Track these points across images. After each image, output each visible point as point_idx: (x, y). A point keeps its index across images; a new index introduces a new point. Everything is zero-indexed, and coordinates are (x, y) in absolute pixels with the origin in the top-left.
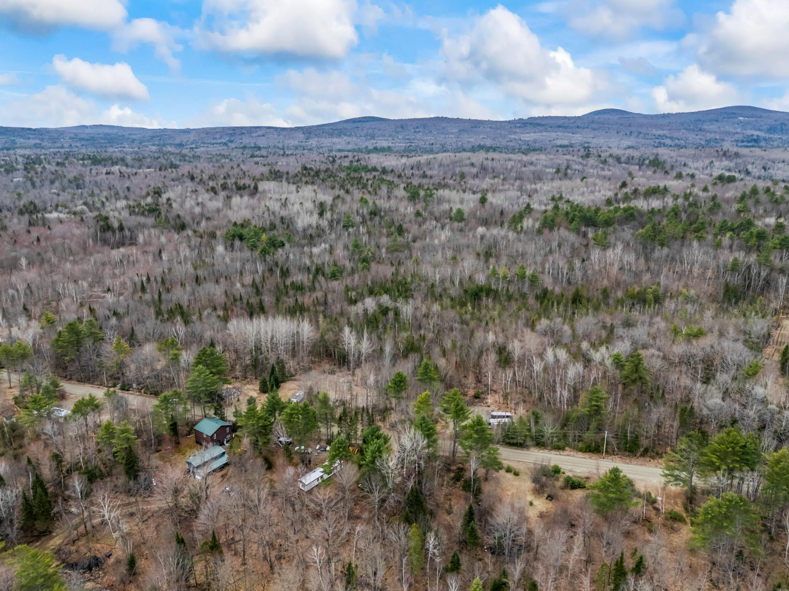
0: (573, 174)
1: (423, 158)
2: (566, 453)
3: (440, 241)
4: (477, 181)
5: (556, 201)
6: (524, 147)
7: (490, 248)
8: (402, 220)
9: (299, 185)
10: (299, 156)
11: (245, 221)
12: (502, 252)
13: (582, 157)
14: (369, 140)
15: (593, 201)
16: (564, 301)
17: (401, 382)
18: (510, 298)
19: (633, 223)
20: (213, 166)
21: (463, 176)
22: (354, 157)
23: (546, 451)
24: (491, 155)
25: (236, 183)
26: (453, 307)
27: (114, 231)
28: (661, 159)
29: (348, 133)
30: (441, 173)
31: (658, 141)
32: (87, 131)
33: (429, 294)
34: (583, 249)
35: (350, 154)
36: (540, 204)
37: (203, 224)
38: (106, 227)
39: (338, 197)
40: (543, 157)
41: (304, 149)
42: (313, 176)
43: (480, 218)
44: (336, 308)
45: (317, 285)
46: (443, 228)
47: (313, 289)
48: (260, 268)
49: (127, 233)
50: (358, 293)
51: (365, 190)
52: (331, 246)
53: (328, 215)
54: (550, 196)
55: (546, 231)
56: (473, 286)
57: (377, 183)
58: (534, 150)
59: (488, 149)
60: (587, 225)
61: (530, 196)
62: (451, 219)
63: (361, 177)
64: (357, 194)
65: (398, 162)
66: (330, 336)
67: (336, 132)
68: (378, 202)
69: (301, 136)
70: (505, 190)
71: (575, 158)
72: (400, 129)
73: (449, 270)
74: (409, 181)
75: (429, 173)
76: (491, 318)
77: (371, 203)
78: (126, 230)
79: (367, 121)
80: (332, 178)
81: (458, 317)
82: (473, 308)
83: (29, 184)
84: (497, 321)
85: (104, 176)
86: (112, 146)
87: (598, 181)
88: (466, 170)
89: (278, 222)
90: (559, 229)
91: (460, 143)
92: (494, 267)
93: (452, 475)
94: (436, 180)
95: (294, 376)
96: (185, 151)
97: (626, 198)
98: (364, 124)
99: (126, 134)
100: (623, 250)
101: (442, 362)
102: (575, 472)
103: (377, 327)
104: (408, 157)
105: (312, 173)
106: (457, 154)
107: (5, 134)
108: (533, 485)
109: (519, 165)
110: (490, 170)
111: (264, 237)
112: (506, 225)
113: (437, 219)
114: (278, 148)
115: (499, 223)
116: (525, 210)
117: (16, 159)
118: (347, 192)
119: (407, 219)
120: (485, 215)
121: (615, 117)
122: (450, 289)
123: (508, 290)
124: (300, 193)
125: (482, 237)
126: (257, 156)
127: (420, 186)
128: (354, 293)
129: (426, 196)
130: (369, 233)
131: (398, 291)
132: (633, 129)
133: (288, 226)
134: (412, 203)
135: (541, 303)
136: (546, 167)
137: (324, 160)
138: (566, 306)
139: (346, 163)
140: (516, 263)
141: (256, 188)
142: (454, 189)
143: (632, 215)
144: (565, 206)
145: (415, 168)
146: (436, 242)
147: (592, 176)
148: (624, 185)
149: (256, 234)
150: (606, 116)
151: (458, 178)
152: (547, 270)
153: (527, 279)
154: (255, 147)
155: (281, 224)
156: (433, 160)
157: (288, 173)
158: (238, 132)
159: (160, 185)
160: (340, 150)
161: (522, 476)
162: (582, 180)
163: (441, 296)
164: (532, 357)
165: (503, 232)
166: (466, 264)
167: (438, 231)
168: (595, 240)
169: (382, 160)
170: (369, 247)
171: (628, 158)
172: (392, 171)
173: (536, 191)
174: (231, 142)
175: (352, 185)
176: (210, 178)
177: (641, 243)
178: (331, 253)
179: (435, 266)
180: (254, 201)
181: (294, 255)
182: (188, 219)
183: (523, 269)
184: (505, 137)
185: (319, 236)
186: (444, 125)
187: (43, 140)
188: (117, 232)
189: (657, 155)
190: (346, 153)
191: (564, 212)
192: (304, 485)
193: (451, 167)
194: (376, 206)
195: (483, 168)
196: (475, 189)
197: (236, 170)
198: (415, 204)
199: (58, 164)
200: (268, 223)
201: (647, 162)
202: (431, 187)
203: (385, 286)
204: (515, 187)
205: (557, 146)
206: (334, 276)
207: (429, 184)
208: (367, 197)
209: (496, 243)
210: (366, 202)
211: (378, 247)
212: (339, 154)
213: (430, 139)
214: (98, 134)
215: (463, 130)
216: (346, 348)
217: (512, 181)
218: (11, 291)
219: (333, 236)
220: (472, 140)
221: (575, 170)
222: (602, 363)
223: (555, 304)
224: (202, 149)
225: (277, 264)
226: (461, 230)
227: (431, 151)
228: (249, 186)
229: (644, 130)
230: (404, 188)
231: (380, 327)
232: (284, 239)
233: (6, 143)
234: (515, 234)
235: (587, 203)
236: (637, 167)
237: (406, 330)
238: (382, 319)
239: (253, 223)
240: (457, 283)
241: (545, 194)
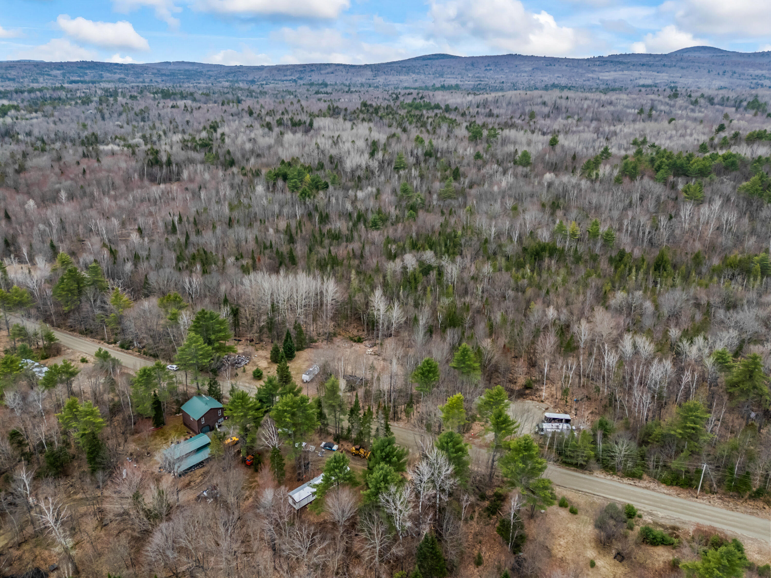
0: (659, 115)
1: (491, 96)
2: (643, 483)
3: (499, 188)
4: (548, 122)
5: (639, 146)
6: (602, 87)
7: (558, 197)
8: (459, 163)
9: (355, 122)
10: (362, 93)
11: (293, 159)
12: (573, 204)
13: (669, 97)
14: (438, 77)
15: (683, 146)
16: (645, 267)
17: (429, 372)
18: (578, 259)
19: (734, 173)
20: (275, 101)
21: (532, 115)
22: (418, 94)
23: (616, 478)
24: (566, 93)
25: (291, 119)
26: (508, 269)
27: (161, 166)
28: (762, 100)
29: (417, 71)
30: (509, 112)
31: (754, 81)
32: (170, 67)
33: (481, 252)
34: (671, 203)
35: (415, 92)
36: (619, 148)
37: (252, 160)
38: (154, 162)
39: (394, 135)
40: (624, 96)
41: (370, 86)
42: (372, 113)
43: (548, 163)
44: (373, 262)
45: (356, 235)
46: (505, 172)
47: (350, 239)
48: (299, 211)
49: (174, 168)
50: (399, 246)
51: (423, 129)
52: (378, 190)
53: (380, 155)
54: (632, 139)
55: (626, 180)
56: (533, 244)
57: (437, 121)
58: (614, 90)
59: (562, 88)
60: (676, 175)
61: (607, 139)
62: (515, 163)
63: (422, 115)
64: (414, 132)
65: (464, 100)
66: (359, 298)
67: (404, 69)
68: (434, 142)
69: (369, 73)
70: (579, 132)
71: (661, 98)
72: (470, 67)
73: (508, 223)
74: (473, 119)
75: (495, 111)
76: (553, 285)
77: (427, 143)
78: (174, 165)
79: (437, 59)
80: (391, 116)
81: (512, 281)
82: (532, 271)
83: (98, 116)
84: (560, 290)
85: (169, 110)
86: (189, 82)
87: (689, 123)
88: (536, 109)
89: (326, 162)
90: (642, 178)
91: (532, 82)
92: (561, 222)
93: (486, 503)
94: (502, 119)
95: (315, 342)
96: (254, 87)
97: (725, 144)
98: (434, 62)
99: (204, 70)
100: (722, 206)
101: (487, 343)
102: (656, 516)
103: (416, 288)
104: (475, 94)
105: (371, 110)
106: (529, 92)
107: (94, 69)
108: (597, 531)
109: (596, 105)
110: (564, 110)
111: (308, 177)
112: (579, 172)
113: (499, 163)
114: (345, 85)
115: (571, 170)
116: (602, 155)
117: (96, 92)
118: (405, 130)
119: (465, 161)
120: (554, 159)
121: (706, 55)
122: (506, 246)
123: (576, 250)
124: (355, 131)
125: (550, 185)
126: (321, 93)
127: (484, 125)
128: (394, 247)
129: (489, 136)
130: (422, 177)
131: (446, 245)
132: (727, 68)
133: (336, 166)
134: (473, 144)
135: (616, 268)
136: (627, 107)
137: (387, 97)
138: (647, 273)
139: (409, 100)
140: (588, 217)
141: (311, 124)
142: (522, 129)
143: (733, 163)
144: (649, 151)
145: (482, 106)
146: (496, 188)
147: (681, 117)
148: (721, 128)
149: (300, 174)
150: (697, 54)
151: (527, 118)
152: (625, 227)
153: (600, 237)
154: (321, 84)
155: (329, 163)
156: (501, 98)
157: (346, 110)
158: (308, 69)
159: (218, 120)
160: (406, 88)
161: (583, 517)
162: (670, 122)
163: (495, 254)
164: (603, 344)
165: (574, 180)
166: (528, 217)
167: (498, 177)
168: (686, 192)
169: (447, 97)
170: (419, 192)
171: (723, 98)
172: (456, 109)
173: (615, 133)
174: (301, 79)
175: (410, 123)
176: (267, 113)
177: (744, 198)
178: (376, 198)
179: (493, 217)
180: (306, 139)
181: (337, 199)
182: (238, 155)
183: (597, 225)
184: (582, 75)
185: (367, 178)
186: (517, 63)
187: (127, 75)
188: (164, 166)
189: (757, 96)
190: (412, 91)
191: (648, 158)
192: (295, 502)
193: (520, 105)
194: (432, 146)
195: (557, 108)
196: (545, 130)
197: (296, 106)
198: (477, 145)
199: (131, 97)
200: (317, 162)
201: (745, 104)
202: (496, 127)
203: (431, 239)
204: (591, 129)
205: (639, 86)
206: (375, 225)
207: (494, 123)
208: (425, 136)
209: (565, 192)
210: (422, 141)
211: (430, 193)
212: (403, 92)
213: (501, 77)
214: (179, 70)
215: (537, 68)
216: (375, 313)
217: (587, 122)
218: (41, 226)
219: (382, 178)
220: (545, 79)
221: (661, 111)
222: (700, 361)
223: (634, 270)
224: (271, 85)
225: (316, 208)
226: (526, 176)
227: (502, 90)
228: (305, 123)
229: (739, 70)
230: (467, 127)
231: (419, 288)
232: (329, 181)
233: (94, 77)
234: (589, 182)
235: (676, 147)
236: (734, 109)
237: (448, 295)
238: (422, 279)
239: (302, 161)
240: (515, 239)
241: (625, 137)
